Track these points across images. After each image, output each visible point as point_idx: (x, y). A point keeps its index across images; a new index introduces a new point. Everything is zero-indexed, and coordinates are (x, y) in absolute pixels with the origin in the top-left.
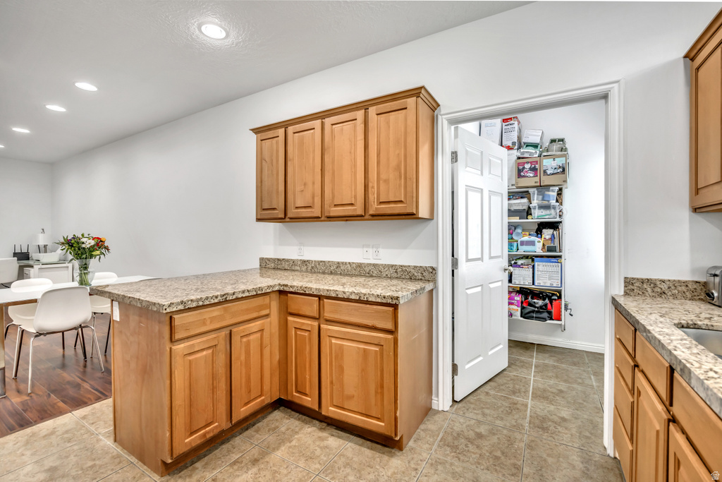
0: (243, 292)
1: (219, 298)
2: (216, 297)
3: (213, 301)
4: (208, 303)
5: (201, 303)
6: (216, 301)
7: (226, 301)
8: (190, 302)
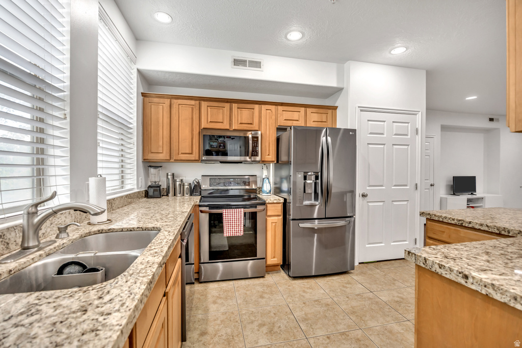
0: (481, 225)
1: (455, 221)
2: (453, 220)
3: (450, 222)
4: (446, 221)
5: (441, 220)
6: (453, 222)
7: (461, 226)
8: (434, 216)
